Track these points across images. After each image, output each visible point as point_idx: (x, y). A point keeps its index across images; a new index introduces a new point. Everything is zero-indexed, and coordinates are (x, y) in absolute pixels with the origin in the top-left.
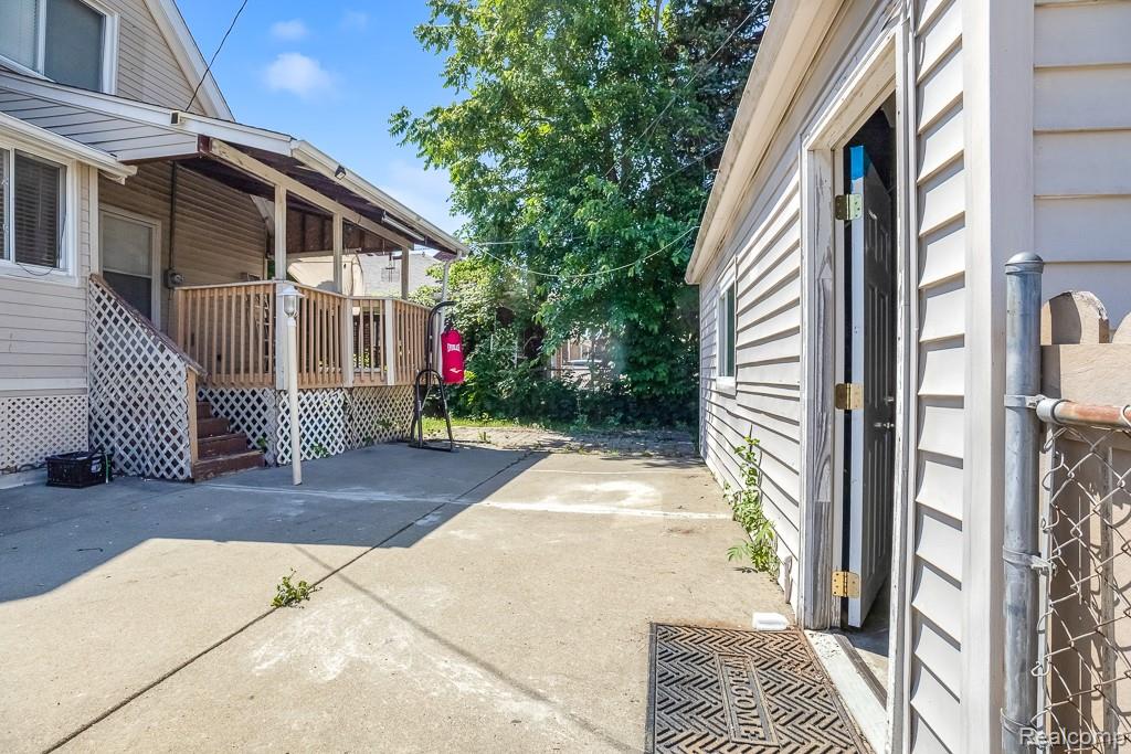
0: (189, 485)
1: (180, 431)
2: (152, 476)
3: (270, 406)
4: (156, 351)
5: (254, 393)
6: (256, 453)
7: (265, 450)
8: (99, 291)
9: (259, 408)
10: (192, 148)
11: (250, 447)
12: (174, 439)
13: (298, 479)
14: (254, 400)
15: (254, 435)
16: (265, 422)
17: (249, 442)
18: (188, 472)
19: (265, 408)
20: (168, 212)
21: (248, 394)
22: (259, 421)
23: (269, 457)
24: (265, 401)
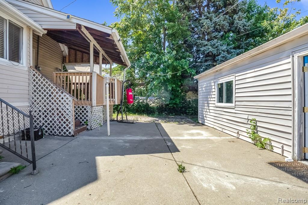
0: (73, 138)
1: (70, 120)
2: (58, 135)
3: (89, 111)
5: (83, 107)
6: (85, 126)
7: (87, 125)
8: (34, 72)
9: (85, 112)
10: (74, 27)
11: (81, 124)
12: (67, 123)
13: (109, 134)
14: (83, 109)
15: (83, 120)
16: (87, 116)
17: (81, 122)
18: (72, 133)
19: (87, 112)
20: (37, 46)
21: (81, 107)
22: (85, 116)
23: (89, 127)
24: (87, 109)
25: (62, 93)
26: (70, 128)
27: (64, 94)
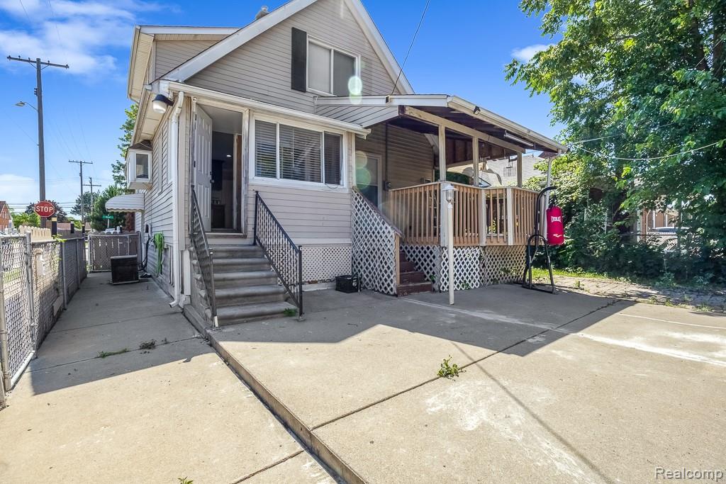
0: (395, 298)
1: (392, 268)
2: (378, 291)
3: (437, 256)
4: (381, 225)
5: (428, 248)
6: (429, 283)
7: (434, 282)
8: (356, 194)
9: (431, 257)
10: (396, 114)
11: (426, 279)
12: (389, 272)
13: (452, 302)
14: (428, 252)
15: (428, 273)
16: (434, 265)
17: (425, 276)
18: (395, 290)
19: (434, 257)
20: (384, 150)
21: (425, 249)
22: (431, 264)
23: (435, 286)
24: (434, 253)
25: (383, 224)
26: (392, 281)
27: (386, 225)
